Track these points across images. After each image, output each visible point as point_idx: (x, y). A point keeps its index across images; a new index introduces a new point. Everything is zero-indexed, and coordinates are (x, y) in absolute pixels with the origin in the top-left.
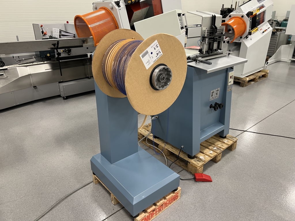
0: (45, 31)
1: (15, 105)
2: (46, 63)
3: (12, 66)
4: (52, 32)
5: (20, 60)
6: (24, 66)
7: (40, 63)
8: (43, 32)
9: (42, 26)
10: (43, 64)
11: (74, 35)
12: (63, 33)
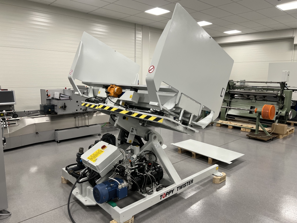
0: (49, 94)
1: (20, 146)
2: (47, 116)
3: (23, 118)
4: (54, 95)
5: (29, 114)
6: (31, 118)
7: (43, 116)
8: (47, 95)
9: (47, 91)
10: (45, 116)
11: (70, 96)
12: (62, 95)
